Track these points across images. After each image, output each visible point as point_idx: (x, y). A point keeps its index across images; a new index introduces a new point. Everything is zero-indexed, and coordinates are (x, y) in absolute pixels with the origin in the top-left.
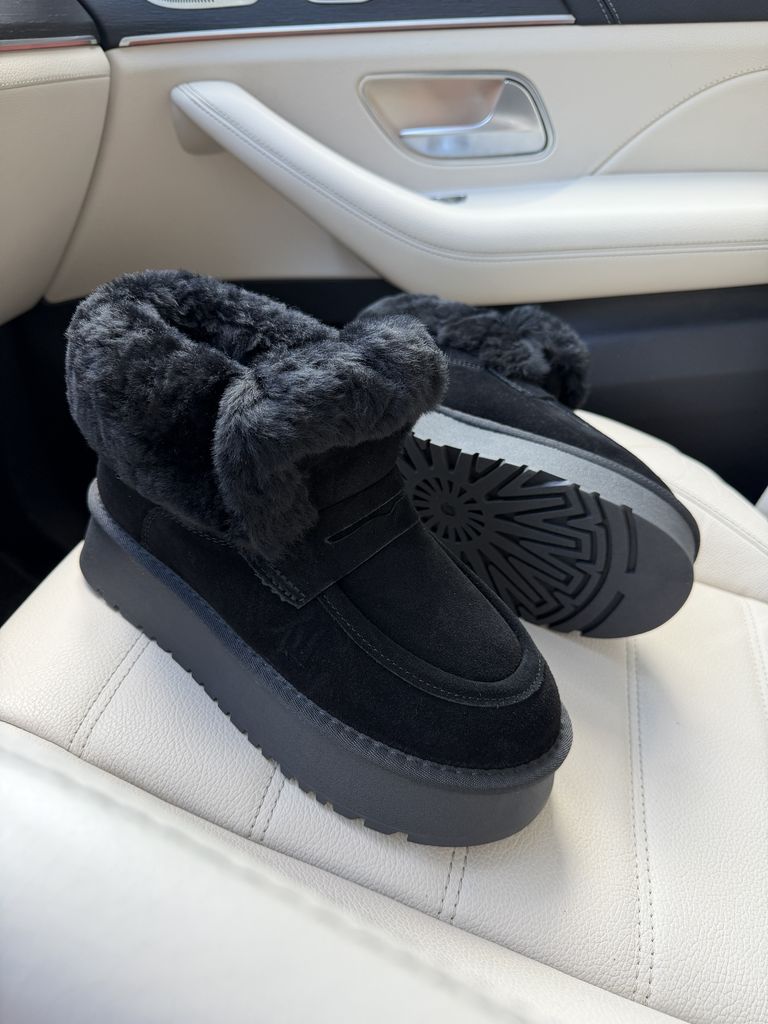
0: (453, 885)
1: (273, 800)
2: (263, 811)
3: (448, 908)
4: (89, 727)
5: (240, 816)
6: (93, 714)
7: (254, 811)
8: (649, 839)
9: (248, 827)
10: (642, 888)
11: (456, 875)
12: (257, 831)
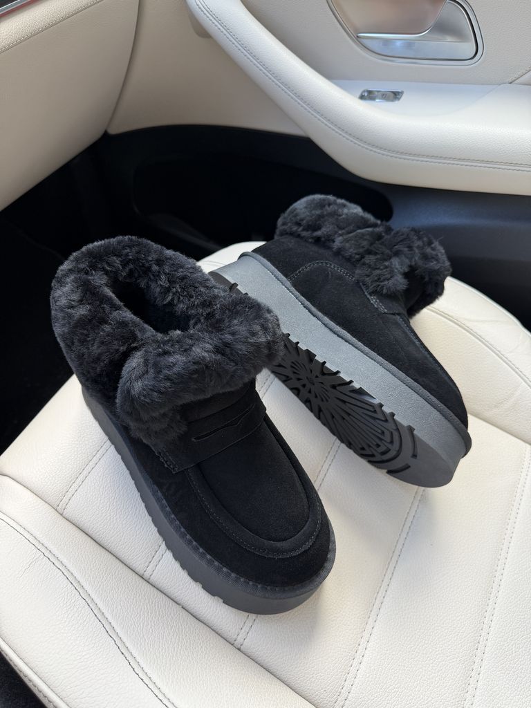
0: (246, 628)
1: (158, 559)
2: (151, 565)
3: (240, 640)
4: (68, 498)
5: (139, 565)
6: (72, 490)
7: (146, 565)
8: (378, 621)
9: (143, 572)
10: (359, 652)
11: (249, 623)
12: (147, 575)
